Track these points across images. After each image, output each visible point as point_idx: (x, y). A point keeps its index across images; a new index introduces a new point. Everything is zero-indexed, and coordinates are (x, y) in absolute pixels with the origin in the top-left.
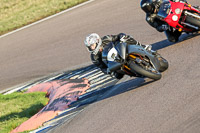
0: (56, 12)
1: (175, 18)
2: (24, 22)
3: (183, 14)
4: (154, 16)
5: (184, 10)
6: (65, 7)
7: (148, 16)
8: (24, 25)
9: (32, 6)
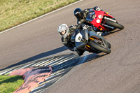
0: (29, 20)
1: (98, 21)
2: (7, 27)
3: (103, 19)
4: (82, 20)
5: (104, 16)
6: (36, 16)
7: (79, 20)
8: (7, 29)
9: (12, 15)
